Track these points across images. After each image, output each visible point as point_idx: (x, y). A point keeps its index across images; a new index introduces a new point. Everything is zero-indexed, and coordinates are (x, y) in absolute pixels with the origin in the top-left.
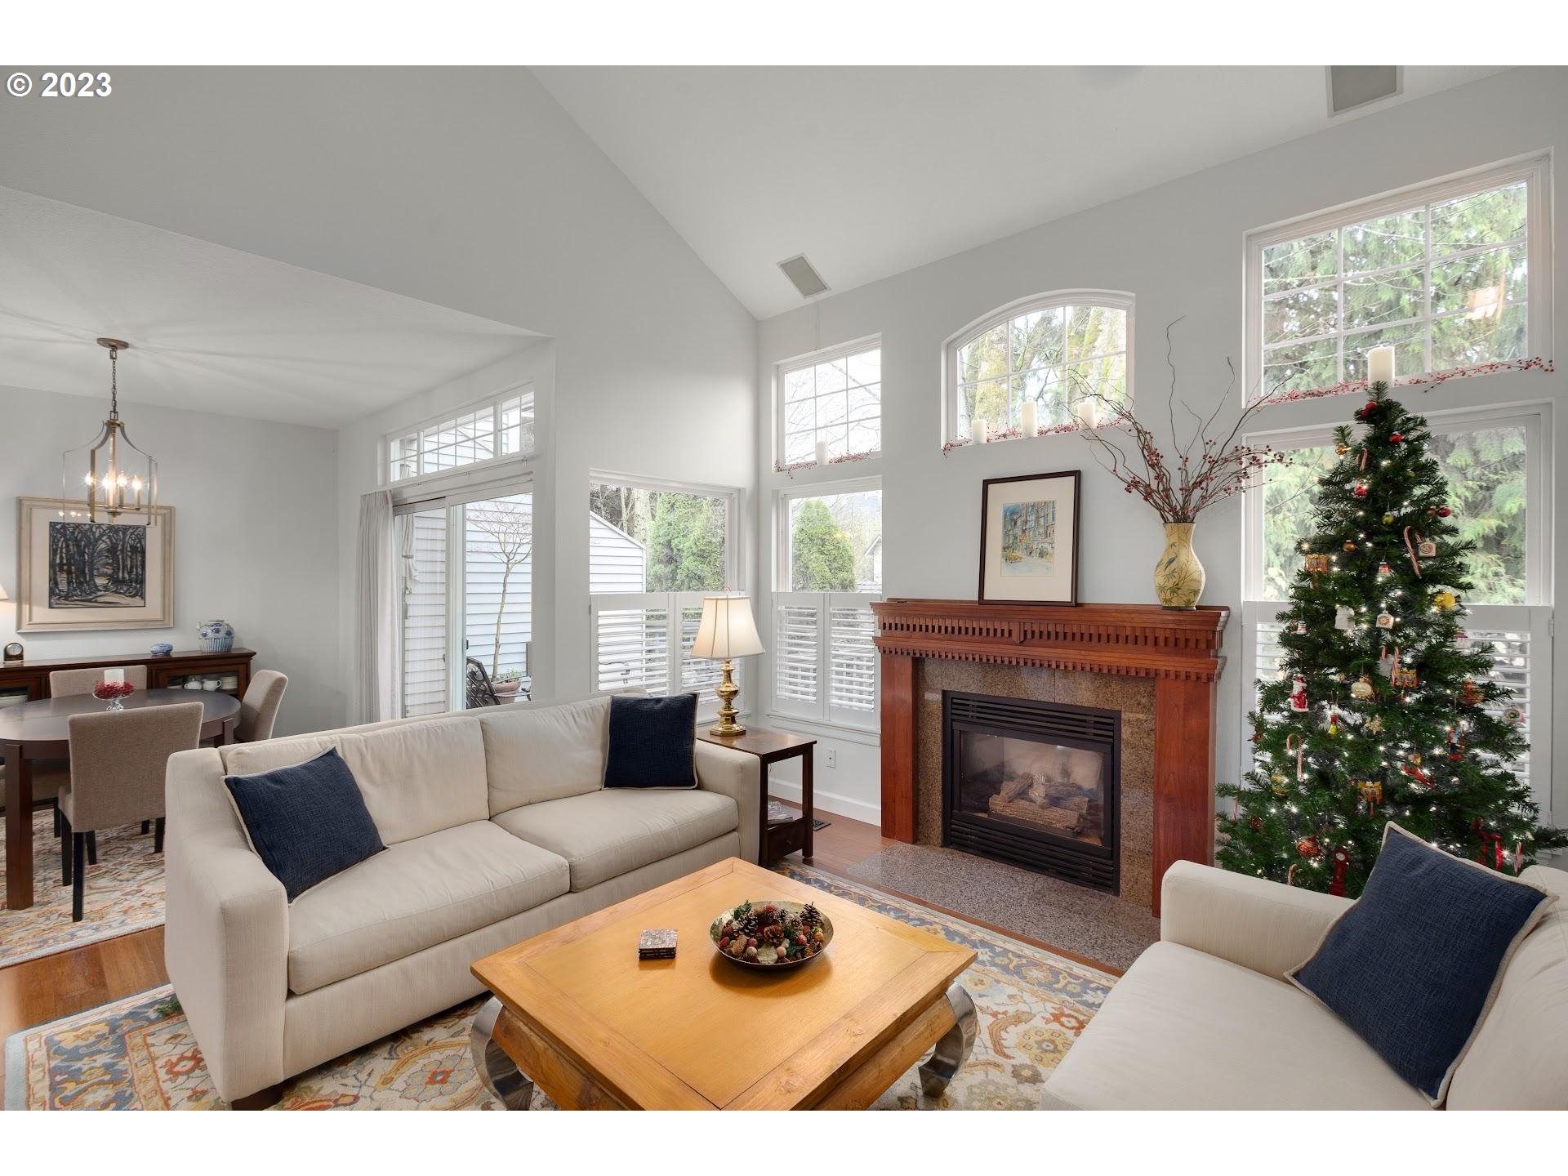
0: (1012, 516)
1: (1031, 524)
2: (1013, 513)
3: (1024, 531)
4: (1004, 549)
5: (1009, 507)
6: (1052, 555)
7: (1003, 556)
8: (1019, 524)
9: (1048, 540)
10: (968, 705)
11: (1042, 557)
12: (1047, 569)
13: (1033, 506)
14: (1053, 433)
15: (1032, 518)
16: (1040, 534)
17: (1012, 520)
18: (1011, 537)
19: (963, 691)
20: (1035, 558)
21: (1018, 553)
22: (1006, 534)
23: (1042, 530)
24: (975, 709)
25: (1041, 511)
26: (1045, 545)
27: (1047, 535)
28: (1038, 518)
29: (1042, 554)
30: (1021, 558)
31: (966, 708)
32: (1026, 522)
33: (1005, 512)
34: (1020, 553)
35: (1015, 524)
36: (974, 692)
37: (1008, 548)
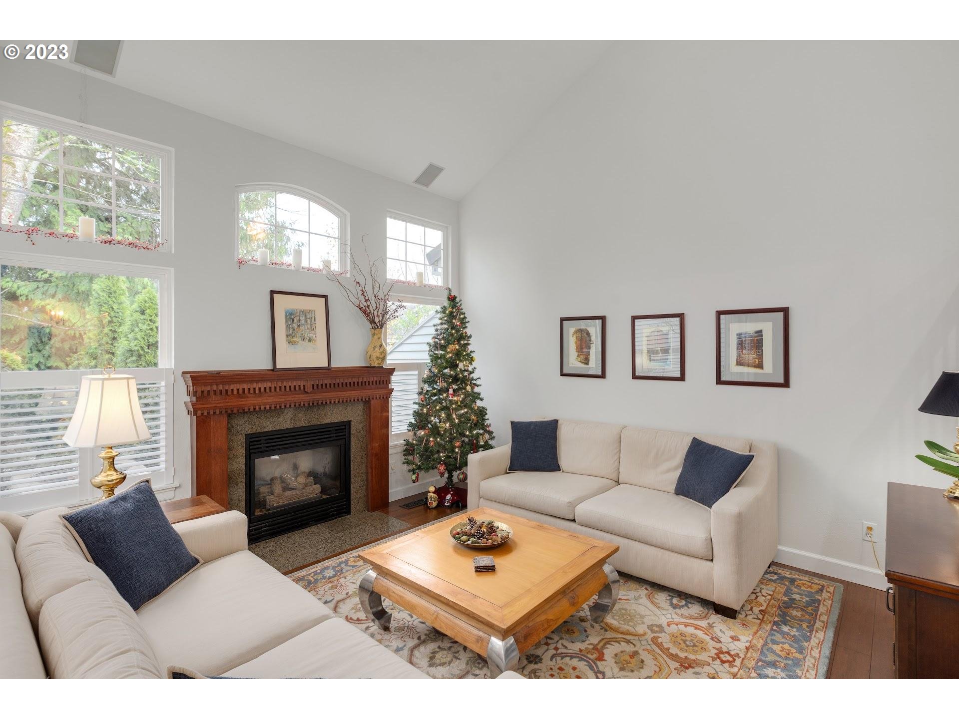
0: (291, 316)
1: (302, 322)
2: (291, 314)
3: (299, 326)
4: (287, 336)
5: (288, 310)
6: (315, 341)
7: (287, 341)
8: (295, 321)
9: (313, 332)
10: (260, 440)
11: (310, 342)
12: (314, 349)
13: (303, 312)
14: (306, 270)
15: (303, 318)
16: (308, 328)
17: (291, 318)
18: (291, 330)
19: (263, 431)
20: (306, 343)
21: (295, 339)
22: (287, 326)
23: (309, 326)
24: (265, 442)
25: (308, 314)
26: (312, 335)
27: (312, 329)
28: (306, 319)
29: (310, 340)
30: (298, 342)
31: (259, 443)
32: (300, 320)
33: (286, 313)
34: (297, 339)
35: (293, 321)
36: (271, 430)
37: (290, 335)
